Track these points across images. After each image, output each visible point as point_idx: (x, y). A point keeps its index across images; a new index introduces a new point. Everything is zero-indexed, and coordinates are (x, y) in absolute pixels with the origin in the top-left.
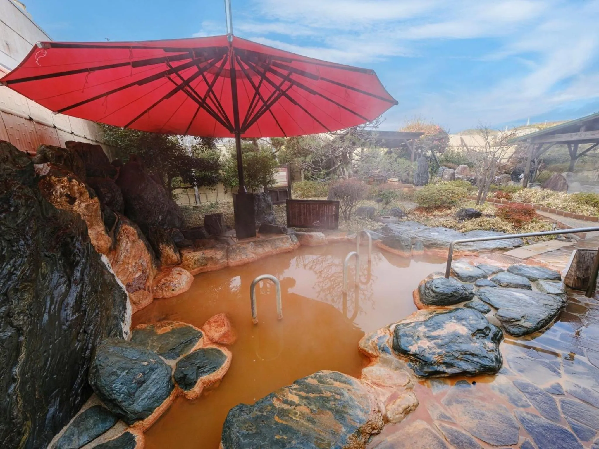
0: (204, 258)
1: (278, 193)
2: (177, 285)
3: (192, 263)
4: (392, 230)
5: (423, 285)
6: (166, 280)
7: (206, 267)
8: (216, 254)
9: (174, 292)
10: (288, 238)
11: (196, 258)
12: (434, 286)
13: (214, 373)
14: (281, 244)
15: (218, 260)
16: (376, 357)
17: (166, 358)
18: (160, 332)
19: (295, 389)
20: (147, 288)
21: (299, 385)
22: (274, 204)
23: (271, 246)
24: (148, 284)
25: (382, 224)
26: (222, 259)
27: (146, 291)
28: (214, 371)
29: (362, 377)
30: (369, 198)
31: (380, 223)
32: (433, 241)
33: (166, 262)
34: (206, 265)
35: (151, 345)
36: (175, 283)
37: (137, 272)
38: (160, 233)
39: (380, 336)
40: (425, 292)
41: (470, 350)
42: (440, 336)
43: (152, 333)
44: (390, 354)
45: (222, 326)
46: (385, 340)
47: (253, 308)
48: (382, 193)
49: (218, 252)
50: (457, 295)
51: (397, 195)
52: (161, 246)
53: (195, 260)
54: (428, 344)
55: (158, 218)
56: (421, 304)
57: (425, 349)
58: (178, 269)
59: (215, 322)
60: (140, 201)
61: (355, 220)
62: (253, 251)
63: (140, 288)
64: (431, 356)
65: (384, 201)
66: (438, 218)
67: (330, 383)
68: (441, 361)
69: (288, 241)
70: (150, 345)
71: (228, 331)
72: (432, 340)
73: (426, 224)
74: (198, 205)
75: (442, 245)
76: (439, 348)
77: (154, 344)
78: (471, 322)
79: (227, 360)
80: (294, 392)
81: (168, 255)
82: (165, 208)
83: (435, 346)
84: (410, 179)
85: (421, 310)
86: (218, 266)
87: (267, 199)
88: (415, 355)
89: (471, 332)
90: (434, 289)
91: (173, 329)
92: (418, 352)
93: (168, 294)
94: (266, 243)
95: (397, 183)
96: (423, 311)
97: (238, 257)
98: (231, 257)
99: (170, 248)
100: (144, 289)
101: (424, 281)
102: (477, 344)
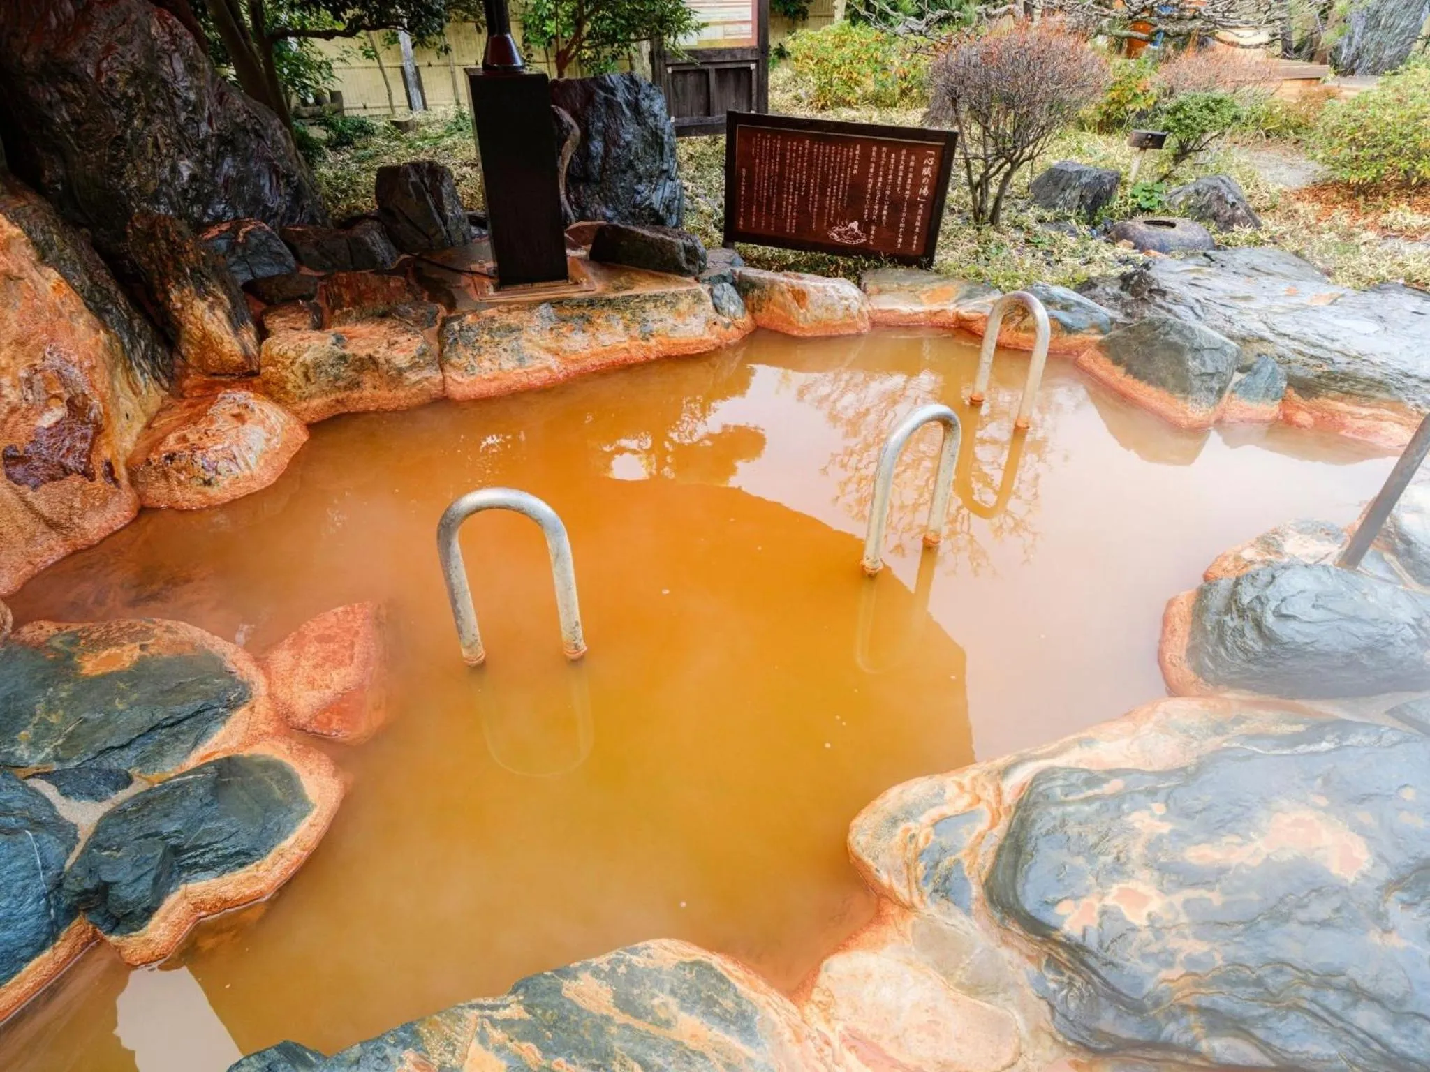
0: (343, 357)
1: (713, 76)
2: (222, 466)
3: (294, 378)
4: (1163, 293)
5: (1225, 584)
6: (184, 439)
7: (356, 395)
8: (391, 345)
9: (213, 491)
10: (698, 299)
11: (308, 357)
12: (1272, 605)
13: (241, 874)
14: (671, 321)
15: (400, 371)
16: (908, 908)
17: (65, 794)
18: (90, 666)
19: (507, 1024)
20: (99, 470)
21: (529, 1008)
22: (681, 131)
23: (627, 327)
24: (106, 453)
25: (1133, 254)
26: (414, 366)
27: (99, 481)
28: (242, 865)
29: (816, 996)
30: (1109, 124)
31: (1123, 249)
32: (1342, 364)
33: (201, 359)
34: (355, 385)
35: (42, 721)
36: (211, 456)
37: (47, 406)
38: (167, 240)
39: (948, 810)
40: (1220, 625)
41: (1352, 972)
42: (1223, 870)
43: (63, 666)
44: (968, 912)
45: (341, 663)
46: (967, 836)
47: (456, 614)
48: (1171, 104)
49: (402, 339)
50: (1371, 664)
51: (1236, 118)
52: (174, 294)
53: (303, 364)
54: (1156, 904)
55: (175, 170)
56: (1183, 671)
57: (1134, 929)
58: (241, 396)
59: (322, 639)
60: (69, 88)
61: (1019, 227)
62: (549, 340)
63: (67, 472)
64: (1149, 967)
65: (1172, 142)
66: (1400, 243)
67: (663, 1015)
68: (1189, 1001)
69: (699, 309)
70: (35, 720)
71: (361, 687)
72: (1181, 885)
73: (1331, 266)
74: (418, 115)
75: (1379, 385)
76: (1198, 937)
77: (53, 719)
78: (1405, 819)
79: (309, 819)
80: (497, 1035)
81: (206, 335)
82: (204, 127)
83: (1184, 919)
84: (1329, 37)
85: (1180, 704)
86: (401, 396)
87: (645, 104)
88: (1076, 950)
89: (1383, 874)
90: (1270, 620)
91: (141, 658)
92: (1092, 942)
93: (189, 496)
94: (608, 311)
95: (1259, 55)
96: (1186, 711)
97: (486, 364)
98: (454, 360)
99: (211, 307)
100: (88, 475)
101: (1238, 558)
102: (1394, 941)
